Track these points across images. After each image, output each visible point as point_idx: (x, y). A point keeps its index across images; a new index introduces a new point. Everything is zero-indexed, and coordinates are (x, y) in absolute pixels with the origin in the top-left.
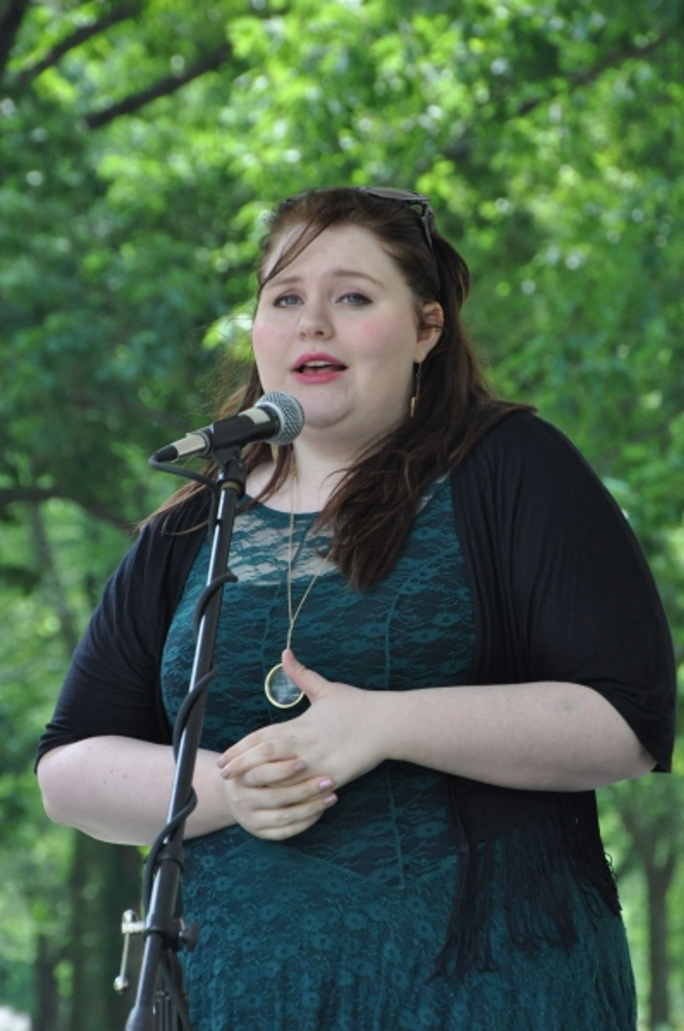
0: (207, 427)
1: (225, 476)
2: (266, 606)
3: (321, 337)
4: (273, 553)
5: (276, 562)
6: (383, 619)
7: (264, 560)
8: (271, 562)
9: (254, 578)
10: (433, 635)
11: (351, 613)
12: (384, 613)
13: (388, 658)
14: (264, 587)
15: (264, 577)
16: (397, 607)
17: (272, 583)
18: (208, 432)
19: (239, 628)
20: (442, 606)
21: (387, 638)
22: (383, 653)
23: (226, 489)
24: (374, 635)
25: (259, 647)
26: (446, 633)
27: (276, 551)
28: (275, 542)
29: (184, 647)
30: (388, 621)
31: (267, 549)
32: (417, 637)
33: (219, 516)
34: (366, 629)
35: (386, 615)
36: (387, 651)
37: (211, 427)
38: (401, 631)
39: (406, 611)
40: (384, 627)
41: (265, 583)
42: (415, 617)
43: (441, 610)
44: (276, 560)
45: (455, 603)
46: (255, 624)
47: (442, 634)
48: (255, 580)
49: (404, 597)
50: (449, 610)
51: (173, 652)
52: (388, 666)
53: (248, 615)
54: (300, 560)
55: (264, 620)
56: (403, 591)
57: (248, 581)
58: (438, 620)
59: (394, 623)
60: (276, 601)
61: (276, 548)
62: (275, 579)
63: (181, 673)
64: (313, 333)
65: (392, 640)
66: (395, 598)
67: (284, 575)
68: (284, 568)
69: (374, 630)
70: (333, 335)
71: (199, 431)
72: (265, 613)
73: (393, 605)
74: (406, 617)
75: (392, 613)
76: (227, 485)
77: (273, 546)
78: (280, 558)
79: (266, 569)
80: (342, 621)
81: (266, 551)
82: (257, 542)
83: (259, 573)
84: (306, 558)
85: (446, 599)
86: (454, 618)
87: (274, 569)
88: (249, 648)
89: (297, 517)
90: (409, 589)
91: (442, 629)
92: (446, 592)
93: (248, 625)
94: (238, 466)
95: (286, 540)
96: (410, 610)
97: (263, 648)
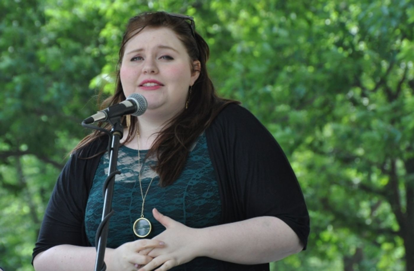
0: (107, 109)
1: (114, 129)
2: (131, 192)
3: (153, 73)
4: (131, 168)
5: (133, 172)
6: (182, 196)
7: (128, 171)
8: (131, 172)
9: (124, 179)
10: (203, 202)
11: (168, 194)
12: (182, 194)
13: (185, 213)
14: (129, 183)
15: (129, 179)
16: (187, 190)
17: (132, 182)
18: (106, 111)
19: (119, 201)
20: (206, 189)
21: (184, 204)
22: (182, 211)
23: (115, 135)
24: (178, 203)
25: (128, 209)
26: (208, 201)
27: (132, 167)
28: (132, 163)
29: (95, 210)
30: (184, 197)
31: (128, 166)
32: (196, 203)
33: (112, 146)
34: (175, 201)
35: (183, 194)
36: (184, 210)
37: (108, 109)
38: (190, 201)
39: (192, 192)
40: (183, 200)
41: (129, 181)
42: (195, 195)
43: (206, 191)
44: (133, 171)
45: (211, 188)
46: (126, 200)
47: (206, 201)
48: (125, 180)
49: (190, 186)
50: (209, 191)
51: (90, 212)
52: (185, 216)
53: (123, 196)
54: (144, 171)
55: (130, 198)
56: (189, 184)
57: (122, 180)
58: (205, 195)
59: (186, 197)
60: (134, 189)
61: (132, 166)
62: (133, 180)
63: (94, 221)
64: (150, 72)
65: (186, 205)
66: (187, 187)
67: (137, 178)
68: (137, 175)
69: (178, 201)
70: (158, 72)
71: (103, 110)
72: (130, 195)
73: (186, 190)
74: (192, 195)
75: (185, 194)
76: (115, 133)
77: (131, 164)
78: (135, 170)
79: (129, 175)
80: (164, 198)
81: (128, 167)
82: (123, 163)
83: (126, 177)
84: (146, 170)
85: (208, 186)
86: (211, 194)
87: (132, 175)
88: (124, 210)
89: (141, 152)
90: (192, 183)
91: (207, 199)
92: (207, 183)
93: (123, 200)
94: (120, 125)
95: (137, 162)
96: (193, 192)
97: (130, 209)
